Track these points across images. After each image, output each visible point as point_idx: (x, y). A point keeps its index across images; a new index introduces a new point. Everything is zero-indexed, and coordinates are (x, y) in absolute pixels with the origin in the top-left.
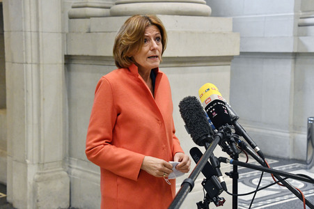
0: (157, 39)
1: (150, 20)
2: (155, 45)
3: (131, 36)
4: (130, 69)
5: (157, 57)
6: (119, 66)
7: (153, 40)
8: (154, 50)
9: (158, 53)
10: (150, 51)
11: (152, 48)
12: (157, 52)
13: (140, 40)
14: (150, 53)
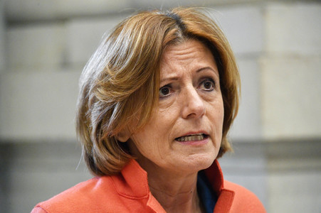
0: (204, 82)
1: (182, 26)
2: (197, 102)
3: (120, 76)
4: (127, 176)
5: (206, 136)
6: (97, 169)
7: (189, 86)
8: (193, 116)
9: (206, 125)
10: (180, 120)
11: (186, 112)
12: (205, 120)
13: (147, 84)
14: (183, 126)
